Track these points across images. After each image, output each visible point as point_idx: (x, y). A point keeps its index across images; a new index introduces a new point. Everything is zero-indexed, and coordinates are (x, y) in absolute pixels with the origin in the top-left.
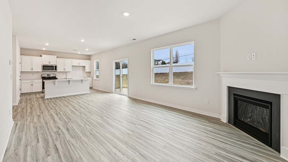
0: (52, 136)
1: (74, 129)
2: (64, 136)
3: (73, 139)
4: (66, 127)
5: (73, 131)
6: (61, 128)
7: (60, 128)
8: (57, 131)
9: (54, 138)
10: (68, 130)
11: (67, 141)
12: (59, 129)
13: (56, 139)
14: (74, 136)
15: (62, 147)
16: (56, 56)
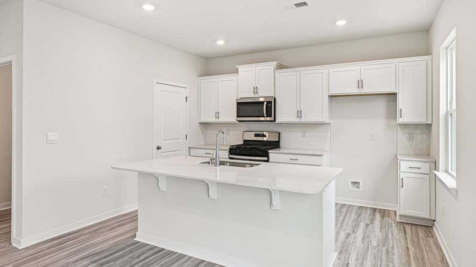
16: (274, 64)
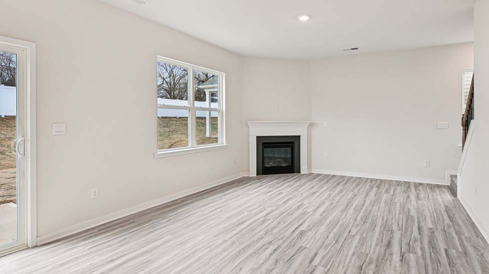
0: (421, 249)
1: (378, 239)
2: (403, 239)
3: (393, 229)
4: (388, 252)
5: (384, 237)
6: (399, 255)
7: (401, 256)
8: (409, 252)
9: (418, 243)
10: (389, 245)
11: (402, 230)
12: (404, 254)
13: (416, 240)
14: (388, 231)
15: (412, 228)
